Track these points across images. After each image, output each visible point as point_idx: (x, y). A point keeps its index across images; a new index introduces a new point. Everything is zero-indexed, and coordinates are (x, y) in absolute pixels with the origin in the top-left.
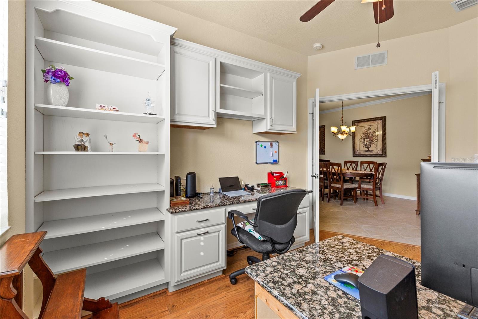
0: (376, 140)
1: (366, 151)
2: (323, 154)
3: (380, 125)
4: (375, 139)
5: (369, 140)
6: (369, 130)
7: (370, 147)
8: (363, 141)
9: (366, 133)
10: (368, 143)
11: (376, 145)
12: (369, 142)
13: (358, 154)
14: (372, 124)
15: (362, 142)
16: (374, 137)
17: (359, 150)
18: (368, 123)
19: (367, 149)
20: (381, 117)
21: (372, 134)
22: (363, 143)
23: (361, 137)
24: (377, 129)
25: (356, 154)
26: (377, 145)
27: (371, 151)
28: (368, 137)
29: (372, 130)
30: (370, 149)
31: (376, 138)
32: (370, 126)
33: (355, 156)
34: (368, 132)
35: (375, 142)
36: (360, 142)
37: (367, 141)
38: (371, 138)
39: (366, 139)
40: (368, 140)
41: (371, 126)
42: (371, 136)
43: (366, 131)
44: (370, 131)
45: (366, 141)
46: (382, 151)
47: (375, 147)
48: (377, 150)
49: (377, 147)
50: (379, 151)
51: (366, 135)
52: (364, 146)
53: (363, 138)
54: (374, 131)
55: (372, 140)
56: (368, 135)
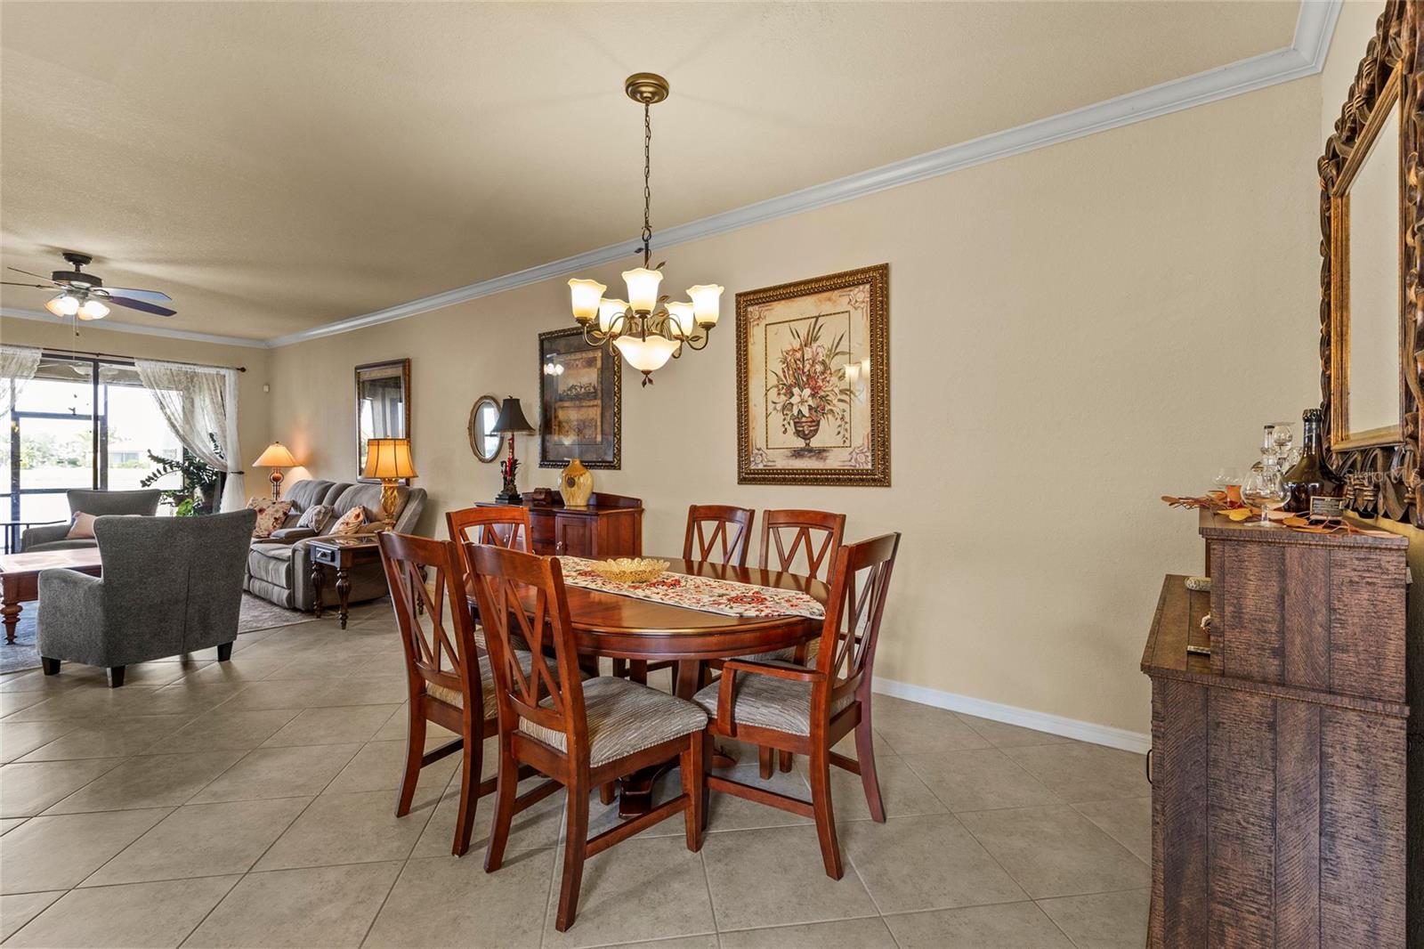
0: (842, 392)
1: (798, 454)
2: (614, 467)
3: (860, 311)
4: (837, 390)
5: (813, 396)
6: (812, 338)
7: (816, 431)
8: (783, 398)
9: (798, 355)
10: (806, 411)
11: (842, 418)
12: (810, 402)
13: (761, 466)
14: (827, 308)
15: (779, 407)
16: (834, 379)
17: (764, 448)
18: (806, 306)
19: (800, 443)
20: (864, 271)
21: (823, 363)
22: (784, 408)
23: (773, 381)
24: (846, 338)
25: (753, 467)
26: (847, 419)
27: (820, 453)
28: (809, 376)
29: (826, 340)
30: (815, 443)
31: (844, 385)
32: (817, 318)
33: (749, 477)
34: (808, 353)
35: (839, 407)
36: (771, 406)
37: (802, 402)
38: (820, 383)
39: (796, 390)
40: (807, 392)
41: (821, 321)
42: (823, 373)
43: (796, 345)
44: (815, 345)
45: (795, 400)
46: (869, 454)
47: (839, 433)
48: (845, 445)
49: (846, 430)
50: (854, 454)
51: (799, 368)
52: (789, 423)
53: (784, 384)
54: (833, 345)
55: (823, 394)
56: (806, 370)
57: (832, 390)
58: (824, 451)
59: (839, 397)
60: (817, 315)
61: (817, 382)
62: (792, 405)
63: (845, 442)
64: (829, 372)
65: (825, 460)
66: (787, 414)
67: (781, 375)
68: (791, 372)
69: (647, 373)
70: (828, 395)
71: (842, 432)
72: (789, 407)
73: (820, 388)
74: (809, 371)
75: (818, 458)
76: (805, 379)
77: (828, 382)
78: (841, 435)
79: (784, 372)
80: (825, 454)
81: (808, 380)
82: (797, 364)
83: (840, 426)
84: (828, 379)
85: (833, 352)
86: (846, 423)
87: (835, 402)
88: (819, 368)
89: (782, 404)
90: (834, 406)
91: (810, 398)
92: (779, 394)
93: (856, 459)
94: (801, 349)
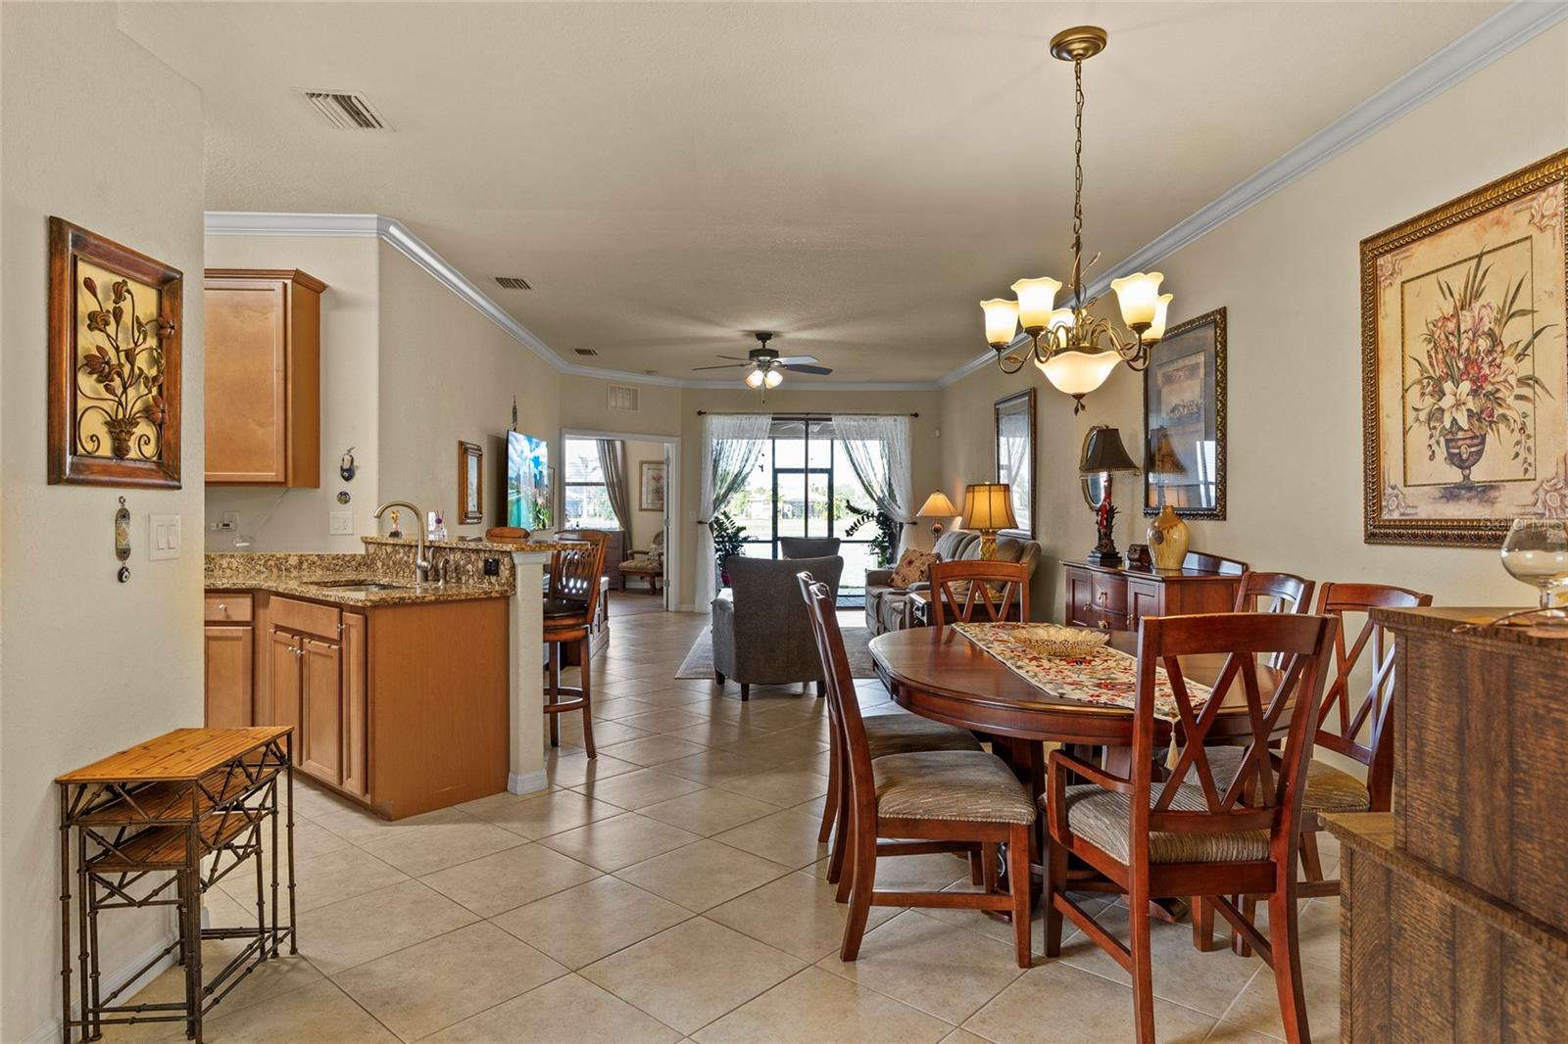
0: (1522, 381)
1: (1451, 493)
2: (1217, 518)
3: (1549, 233)
4: (1512, 380)
5: (1475, 393)
6: (1473, 294)
7: (1480, 453)
8: (1429, 400)
9: (1451, 326)
10: (1463, 420)
11: (1522, 429)
12: (1471, 405)
13: (1396, 515)
14: (1494, 238)
15: (1423, 416)
16: (1509, 361)
17: (1400, 484)
18: (1461, 240)
19: (1455, 476)
21: (1491, 334)
22: (1430, 418)
23: (1413, 372)
24: (1527, 285)
25: (1385, 516)
26: (1530, 431)
27: (1485, 491)
28: (1468, 359)
29: (1493, 296)
30: (1478, 474)
31: (1525, 368)
32: (1480, 257)
33: (1380, 532)
34: (1467, 320)
35: (1514, 408)
36: (1411, 416)
37: (1458, 405)
38: (1486, 370)
39: (1448, 386)
40: (1466, 386)
41: (1486, 261)
42: (1489, 352)
43: (1448, 310)
44: (1476, 306)
45: (1447, 402)
46: (1565, 492)
47: (1517, 455)
48: (1527, 477)
49: (1529, 449)
50: (1541, 493)
51: (1453, 348)
52: (1438, 442)
53: (1430, 377)
54: (1505, 301)
55: (1489, 388)
56: (1463, 350)
57: (1506, 381)
58: (1492, 487)
59: (1519, 391)
60: (1478, 253)
61: (1480, 368)
62: (1443, 411)
63: (1526, 470)
64: (1499, 349)
65: (1493, 503)
66: (1435, 428)
67: (1426, 363)
68: (1440, 356)
69: (1079, 397)
70: (1498, 390)
71: (1523, 454)
72: (1437, 415)
73: (1485, 378)
74: (1468, 350)
75: (1481, 501)
76: (1461, 366)
77: (1499, 367)
78: (1520, 459)
79: (1430, 356)
80: (1493, 494)
81: (1466, 366)
82: (1449, 341)
83: (1518, 443)
84: (1498, 361)
85: (1506, 315)
86: (1529, 437)
87: (1510, 400)
88: (1484, 344)
89: (1428, 410)
90: (1509, 407)
91: (1470, 397)
92: (1423, 394)
93: (1545, 502)
94: (1455, 315)
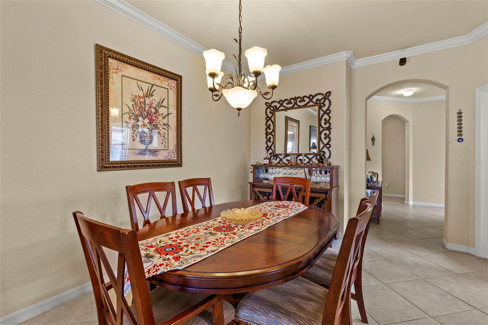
0: (164, 124)
1: (142, 152)
3: (172, 91)
6: (149, 94)
7: (151, 141)
8: (132, 121)
9: (142, 100)
10: (146, 131)
11: (164, 137)
12: (149, 126)
14: (158, 82)
15: (130, 125)
16: (160, 118)
18: (148, 77)
19: (143, 147)
20: (174, 74)
21: (155, 108)
22: (133, 127)
23: (126, 110)
24: (166, 100)
25: (112, 160)
26: (166, 137)
27: (154, 152)
28: (148, 113)
29: (157, 98)
30: (150, 147)
31: (165, 121)
32: (153, 85)
34: (148, 101)
36: (124, 124)
37: (144, 125)
38: (154, 118)
39: (140, 119)
40: (147, 121)
41: (154, 87)
42: (155, 113)
43: (141, 94)
44: (151, 98)
45: (140, 123)
46: (175, 153)
47: (163, 143)
48: (165, 149)
49: (166, 142)
50: (170, 153)
51: (142, 107)
52: (136, 136)
53: (133, 113)
54: (160, 101)
55: (155, 123)
56: (146, 109)
57: (160, 123)
58: (156, 151)
59: (163, 126)
61: (152, 117)
62: (139, 126)
63: (165, 147)
64: (158, 113)
65: (157, 156)
66: (135, 131)
67: (132, 108)
68: (138, 108)
69: (239, 109)
70: (157, 125)
71: (164, 143)
72: (136, 126)
73: (154, 120)
74: (148, 110)
75: (153, 155)
76: (146, 114)
77: (158, 118)
78: (163, 144)
79: (133, 106)
80: (157, 153)
81: (147, 115)
82: (141, 105)
83: (163, 140)
84: (157, 117)
85: (160, 105)
86: (166, 139)
87: (161, 128)
88: (153, 110)
89: (132, 124)
90: (160, 130)
91: (149, 124)
92: (130, 118)
93: (170, 156)
94: (143, 97)
